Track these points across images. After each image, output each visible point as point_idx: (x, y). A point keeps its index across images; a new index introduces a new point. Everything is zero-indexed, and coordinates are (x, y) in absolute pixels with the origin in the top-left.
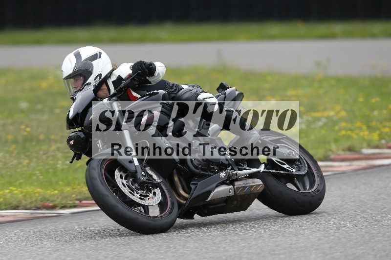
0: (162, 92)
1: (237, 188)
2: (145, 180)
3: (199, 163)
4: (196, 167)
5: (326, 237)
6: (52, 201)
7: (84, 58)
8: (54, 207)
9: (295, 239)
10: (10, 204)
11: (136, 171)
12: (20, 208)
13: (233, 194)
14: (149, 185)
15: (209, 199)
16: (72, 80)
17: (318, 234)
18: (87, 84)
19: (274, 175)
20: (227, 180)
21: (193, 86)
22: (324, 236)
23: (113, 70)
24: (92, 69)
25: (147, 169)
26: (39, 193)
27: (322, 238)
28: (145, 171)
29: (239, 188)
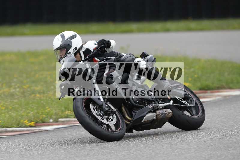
0: (113, 58)
2: (108, 110)
3: (137, 100)
4: (135, 102)
5: (128, 154)
7: (66, 38)
9: (109, 156)
11: (102, 104)
13: (156, 118)
14: (110, 113)
15: (143, 121)
17: (123, 153)
18: (69, 53)
20: (152, 110)
22: (127, 154)
23: (83, 45)
24: (71, 44)
25: (107, 103)
27: (126, 155)
28: (107, 104)
29: (159, 115)
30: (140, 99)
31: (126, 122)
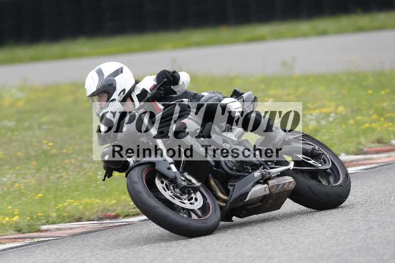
1: (271, 186)
2: (186, 184)
3: (233, 165)
4: (231, 169)
6: (113, 211)
7: (106, 75)
8: (116, 217)
10: (73, 217)
11: (176, 176)
12: (83, 220)
13: (269, 193)
14: (190, 189)
15: (247, 199)
16: (96, 97)
18: (112, 100)
19: (302, 172)
20: (261, 179)
21: (214, 93)
23: (136, 84)
26: (97, 203)
28: (184, 176)
29: (273, 186)
30: (238, 164)
31: (219, 203)
